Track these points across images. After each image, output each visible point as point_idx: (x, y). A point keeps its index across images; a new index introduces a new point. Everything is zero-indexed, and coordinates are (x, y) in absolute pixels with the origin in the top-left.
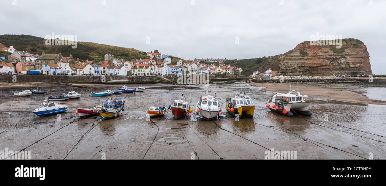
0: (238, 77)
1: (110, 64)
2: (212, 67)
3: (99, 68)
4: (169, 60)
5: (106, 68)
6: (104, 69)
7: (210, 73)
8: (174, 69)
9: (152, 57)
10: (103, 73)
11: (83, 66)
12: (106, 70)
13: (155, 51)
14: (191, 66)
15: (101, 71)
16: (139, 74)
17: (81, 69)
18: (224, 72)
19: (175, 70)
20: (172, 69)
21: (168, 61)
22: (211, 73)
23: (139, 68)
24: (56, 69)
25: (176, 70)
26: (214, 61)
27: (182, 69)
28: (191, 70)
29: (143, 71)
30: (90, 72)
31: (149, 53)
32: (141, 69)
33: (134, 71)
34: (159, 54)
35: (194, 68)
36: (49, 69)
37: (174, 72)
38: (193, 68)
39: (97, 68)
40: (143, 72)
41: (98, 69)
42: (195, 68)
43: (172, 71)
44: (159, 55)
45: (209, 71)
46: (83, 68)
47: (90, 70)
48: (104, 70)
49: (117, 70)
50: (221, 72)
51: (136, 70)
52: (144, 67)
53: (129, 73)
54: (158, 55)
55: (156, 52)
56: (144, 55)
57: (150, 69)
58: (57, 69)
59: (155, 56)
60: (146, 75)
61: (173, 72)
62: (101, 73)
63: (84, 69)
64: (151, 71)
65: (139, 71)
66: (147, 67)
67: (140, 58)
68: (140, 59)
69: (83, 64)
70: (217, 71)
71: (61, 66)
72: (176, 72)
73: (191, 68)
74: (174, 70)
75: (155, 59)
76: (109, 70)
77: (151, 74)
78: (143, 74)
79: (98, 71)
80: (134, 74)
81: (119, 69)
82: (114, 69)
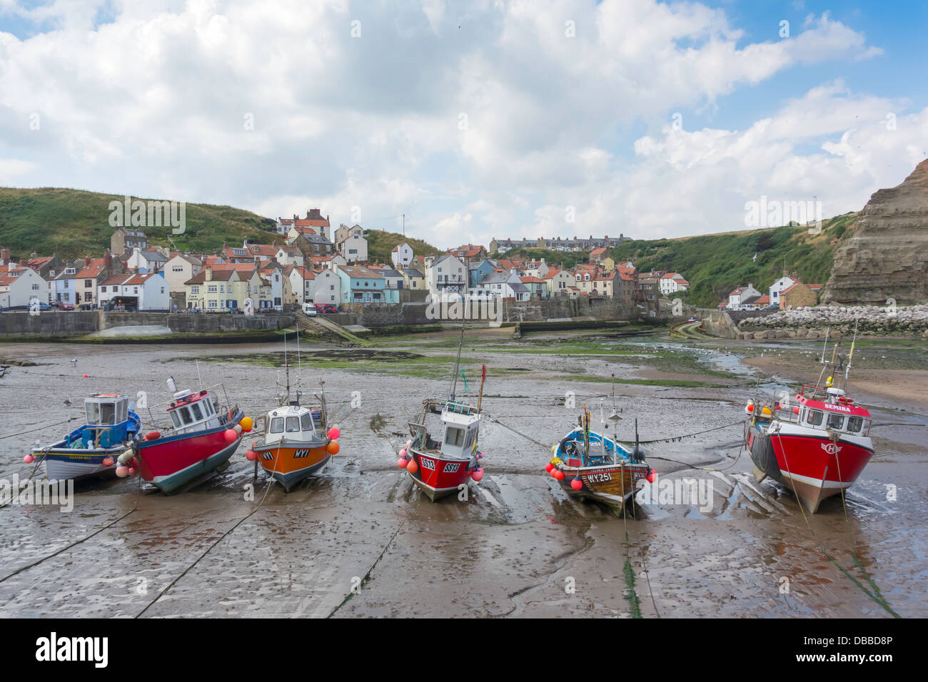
0: (653, 314)
1: (110, 267)
2: (534, 273)
3: (70, 281)
4: (360, 248)
5: (94, 282)
6: (88, 284)
7: (520, 296)
8: (362, 282)
9: (293, 234)
10: (83, 302)
11: (10, 275)
12: (92, 290)
13: (308, 214)
14: (440, 270)
15: (77, 295)
16: (214, 303)
17: (2, 288)
18: (583, 290)
19: (366, 284)
20: (356, 281)
21: (352, 251)
22: (526, 297)
23: (211, 280)
25: (371, 286)
26: (572, 246)
27: (400, 283)
28: (438, 285)
29: (226, 289)
31: (286, 223)
32: (218, 284)
33: (197, 291)
34: (325, 223)
35: (450, 278)
37: (365, 295)
38: (446, 277)
39: (63, 282)
40: (225, 297)
41: (67, 286)
42: (457, 279)
43: (353, 290)
44: (322, 228)
45: (514, 286)
46: (7, 282)
47: (33, 292)
48: (88, 290)
49: (131, 288)
50: (570, 291)
51: (200, 286)
52: (234, 276)
53: (178, 297)
54: (317, 230)
55: (314, 215)
56: (265, 232)
57: (261, 283)
59: (302, 234)
60: (242, 307)
61: (358, 295)
62: (78, 303)
63: (12, 286)
64: (265, 289)
65: (212, 289)
66: (245, 276)
67: (246, 242)
68: (245, 247)
69: (12, 266)
70: (552, 286)
72: (371, 296)
73: (440, 278)
74: (362, 286)
75: (300, 243)
76: (104, 290)
77: (263, 303)
78: (227, 301)
79: (67, 295)
80: (193, 302)
81: (138, 286)
82: (119, 287)
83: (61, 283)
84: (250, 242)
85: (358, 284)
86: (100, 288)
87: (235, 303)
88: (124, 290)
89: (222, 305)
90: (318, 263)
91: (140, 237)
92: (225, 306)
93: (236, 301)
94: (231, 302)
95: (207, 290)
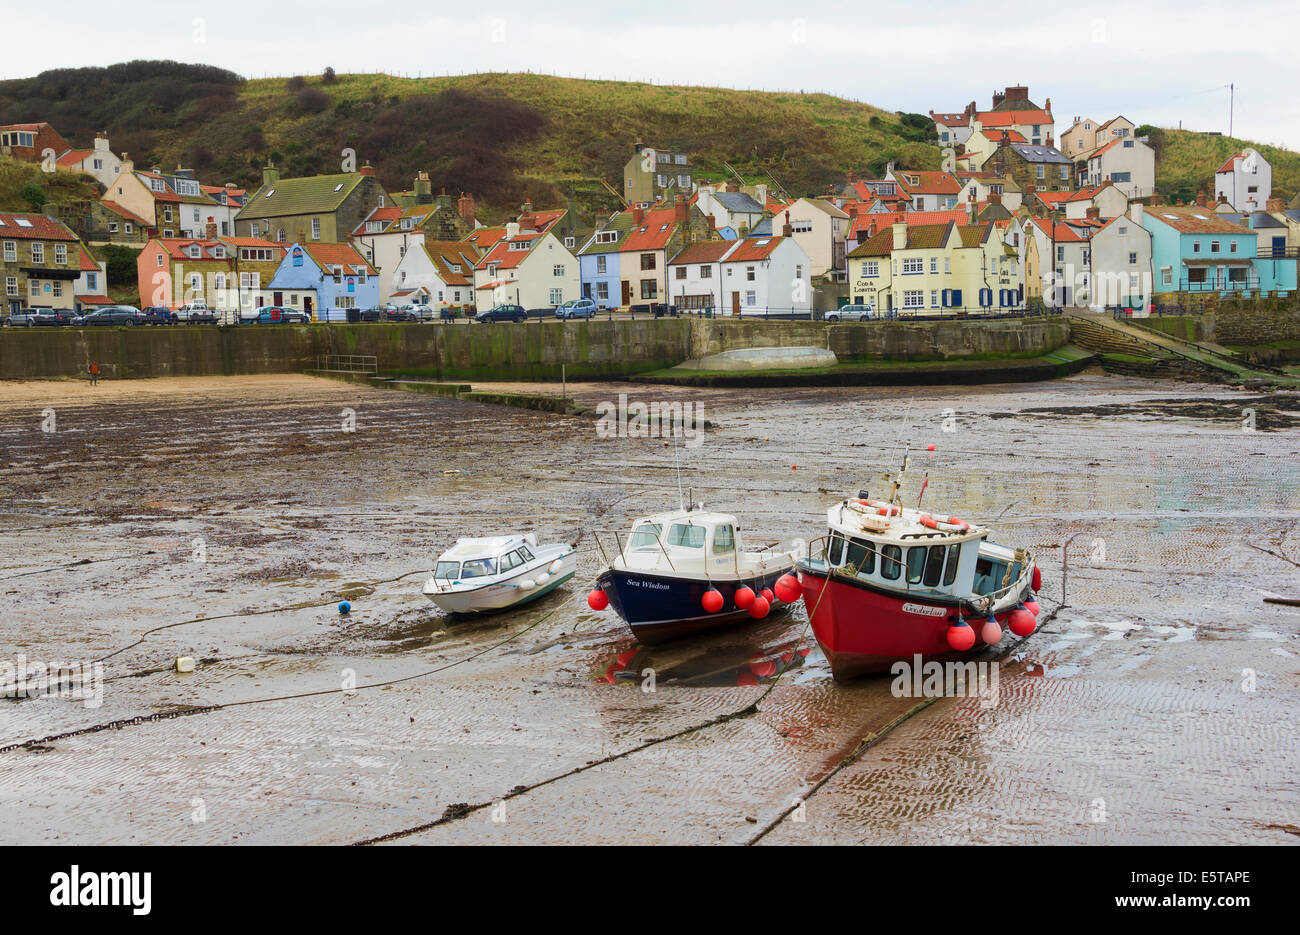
1: (686, 226)
3: (609, 258)
4: (1141, 166)
5: (660, 258)
6: (649, 263)
8: (1206, 243)
9: (981, 147)
10: (637, 300)
11: (512, 248)
12: (656, 274)
13: (997, 99)
15: (625, 284)
16: (914, 298)
17: (504, 275)
19: (1215, 248)
20: (1193, 240)
21: (1126, 176)
23: (908, 247)
24: (350, 275)
25: (1224, 252)
29: (940, 267)
30: (556, 293)
31: (953, 121)
32: (924, 254)
33: (872, 272)
34: (1044, 116)
36: (316, 282)
37: (1211, 273)
39: (594, 259)
40: (941, 283)
41: (603, 267)
43: (1187, 262)
44: (1038, 127)
46: (510, 262)
47: (557, 282)
48: (648, 274)
49: (740, 269)
51: (880, 261)
52: (955, 237)
53: (831, 286)
54: (1027, 132)
55: (1014, 99)
57: (1002, 252)
58: (356, 279)
59: (1002, 143)
60: (971, 304)
61: (1197, 275)
62: (625, 301)
63: (523, 270)
64: (1007, 265)
65: (913, 268)
66: (975, 237)
67: (889, 167)
68: (890, 177)
69: (512, 230)
71: (372, 254)
72: (1225, 273)
74: (1206, 253)
75: (1006, 163)
76: (682, 274)
77: (1006, 295)
78: (944, 292)
79: (603, 286)
80: (866, 296)
81: (757, 265)
82: (715, 267)
83: (593, 261)
84: (897, 167)
85: (1197, 248)
86: (673, 270)
87: (957, 297)
88: (725, 272)
89: (934, 300)
90: (1057, 206)
91: (680, 165)
92: (939, 302)
93: (960, 292)
94: (949, 296)
95: (900, 269)
